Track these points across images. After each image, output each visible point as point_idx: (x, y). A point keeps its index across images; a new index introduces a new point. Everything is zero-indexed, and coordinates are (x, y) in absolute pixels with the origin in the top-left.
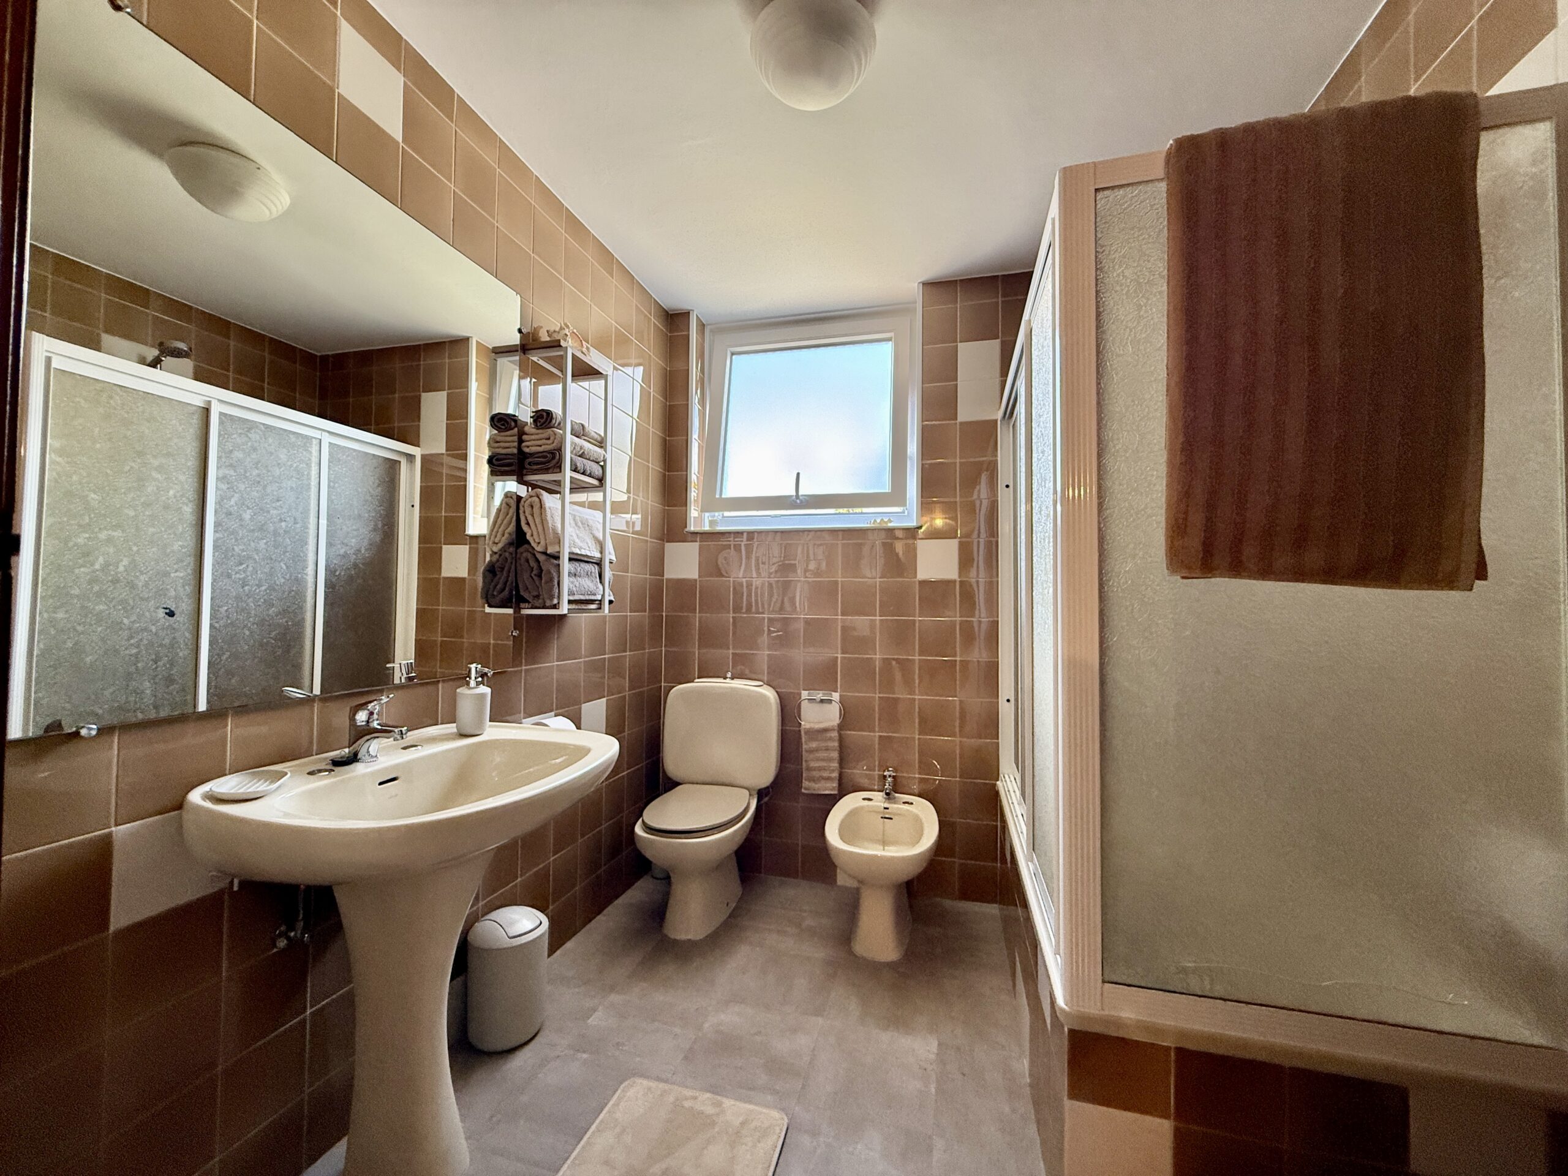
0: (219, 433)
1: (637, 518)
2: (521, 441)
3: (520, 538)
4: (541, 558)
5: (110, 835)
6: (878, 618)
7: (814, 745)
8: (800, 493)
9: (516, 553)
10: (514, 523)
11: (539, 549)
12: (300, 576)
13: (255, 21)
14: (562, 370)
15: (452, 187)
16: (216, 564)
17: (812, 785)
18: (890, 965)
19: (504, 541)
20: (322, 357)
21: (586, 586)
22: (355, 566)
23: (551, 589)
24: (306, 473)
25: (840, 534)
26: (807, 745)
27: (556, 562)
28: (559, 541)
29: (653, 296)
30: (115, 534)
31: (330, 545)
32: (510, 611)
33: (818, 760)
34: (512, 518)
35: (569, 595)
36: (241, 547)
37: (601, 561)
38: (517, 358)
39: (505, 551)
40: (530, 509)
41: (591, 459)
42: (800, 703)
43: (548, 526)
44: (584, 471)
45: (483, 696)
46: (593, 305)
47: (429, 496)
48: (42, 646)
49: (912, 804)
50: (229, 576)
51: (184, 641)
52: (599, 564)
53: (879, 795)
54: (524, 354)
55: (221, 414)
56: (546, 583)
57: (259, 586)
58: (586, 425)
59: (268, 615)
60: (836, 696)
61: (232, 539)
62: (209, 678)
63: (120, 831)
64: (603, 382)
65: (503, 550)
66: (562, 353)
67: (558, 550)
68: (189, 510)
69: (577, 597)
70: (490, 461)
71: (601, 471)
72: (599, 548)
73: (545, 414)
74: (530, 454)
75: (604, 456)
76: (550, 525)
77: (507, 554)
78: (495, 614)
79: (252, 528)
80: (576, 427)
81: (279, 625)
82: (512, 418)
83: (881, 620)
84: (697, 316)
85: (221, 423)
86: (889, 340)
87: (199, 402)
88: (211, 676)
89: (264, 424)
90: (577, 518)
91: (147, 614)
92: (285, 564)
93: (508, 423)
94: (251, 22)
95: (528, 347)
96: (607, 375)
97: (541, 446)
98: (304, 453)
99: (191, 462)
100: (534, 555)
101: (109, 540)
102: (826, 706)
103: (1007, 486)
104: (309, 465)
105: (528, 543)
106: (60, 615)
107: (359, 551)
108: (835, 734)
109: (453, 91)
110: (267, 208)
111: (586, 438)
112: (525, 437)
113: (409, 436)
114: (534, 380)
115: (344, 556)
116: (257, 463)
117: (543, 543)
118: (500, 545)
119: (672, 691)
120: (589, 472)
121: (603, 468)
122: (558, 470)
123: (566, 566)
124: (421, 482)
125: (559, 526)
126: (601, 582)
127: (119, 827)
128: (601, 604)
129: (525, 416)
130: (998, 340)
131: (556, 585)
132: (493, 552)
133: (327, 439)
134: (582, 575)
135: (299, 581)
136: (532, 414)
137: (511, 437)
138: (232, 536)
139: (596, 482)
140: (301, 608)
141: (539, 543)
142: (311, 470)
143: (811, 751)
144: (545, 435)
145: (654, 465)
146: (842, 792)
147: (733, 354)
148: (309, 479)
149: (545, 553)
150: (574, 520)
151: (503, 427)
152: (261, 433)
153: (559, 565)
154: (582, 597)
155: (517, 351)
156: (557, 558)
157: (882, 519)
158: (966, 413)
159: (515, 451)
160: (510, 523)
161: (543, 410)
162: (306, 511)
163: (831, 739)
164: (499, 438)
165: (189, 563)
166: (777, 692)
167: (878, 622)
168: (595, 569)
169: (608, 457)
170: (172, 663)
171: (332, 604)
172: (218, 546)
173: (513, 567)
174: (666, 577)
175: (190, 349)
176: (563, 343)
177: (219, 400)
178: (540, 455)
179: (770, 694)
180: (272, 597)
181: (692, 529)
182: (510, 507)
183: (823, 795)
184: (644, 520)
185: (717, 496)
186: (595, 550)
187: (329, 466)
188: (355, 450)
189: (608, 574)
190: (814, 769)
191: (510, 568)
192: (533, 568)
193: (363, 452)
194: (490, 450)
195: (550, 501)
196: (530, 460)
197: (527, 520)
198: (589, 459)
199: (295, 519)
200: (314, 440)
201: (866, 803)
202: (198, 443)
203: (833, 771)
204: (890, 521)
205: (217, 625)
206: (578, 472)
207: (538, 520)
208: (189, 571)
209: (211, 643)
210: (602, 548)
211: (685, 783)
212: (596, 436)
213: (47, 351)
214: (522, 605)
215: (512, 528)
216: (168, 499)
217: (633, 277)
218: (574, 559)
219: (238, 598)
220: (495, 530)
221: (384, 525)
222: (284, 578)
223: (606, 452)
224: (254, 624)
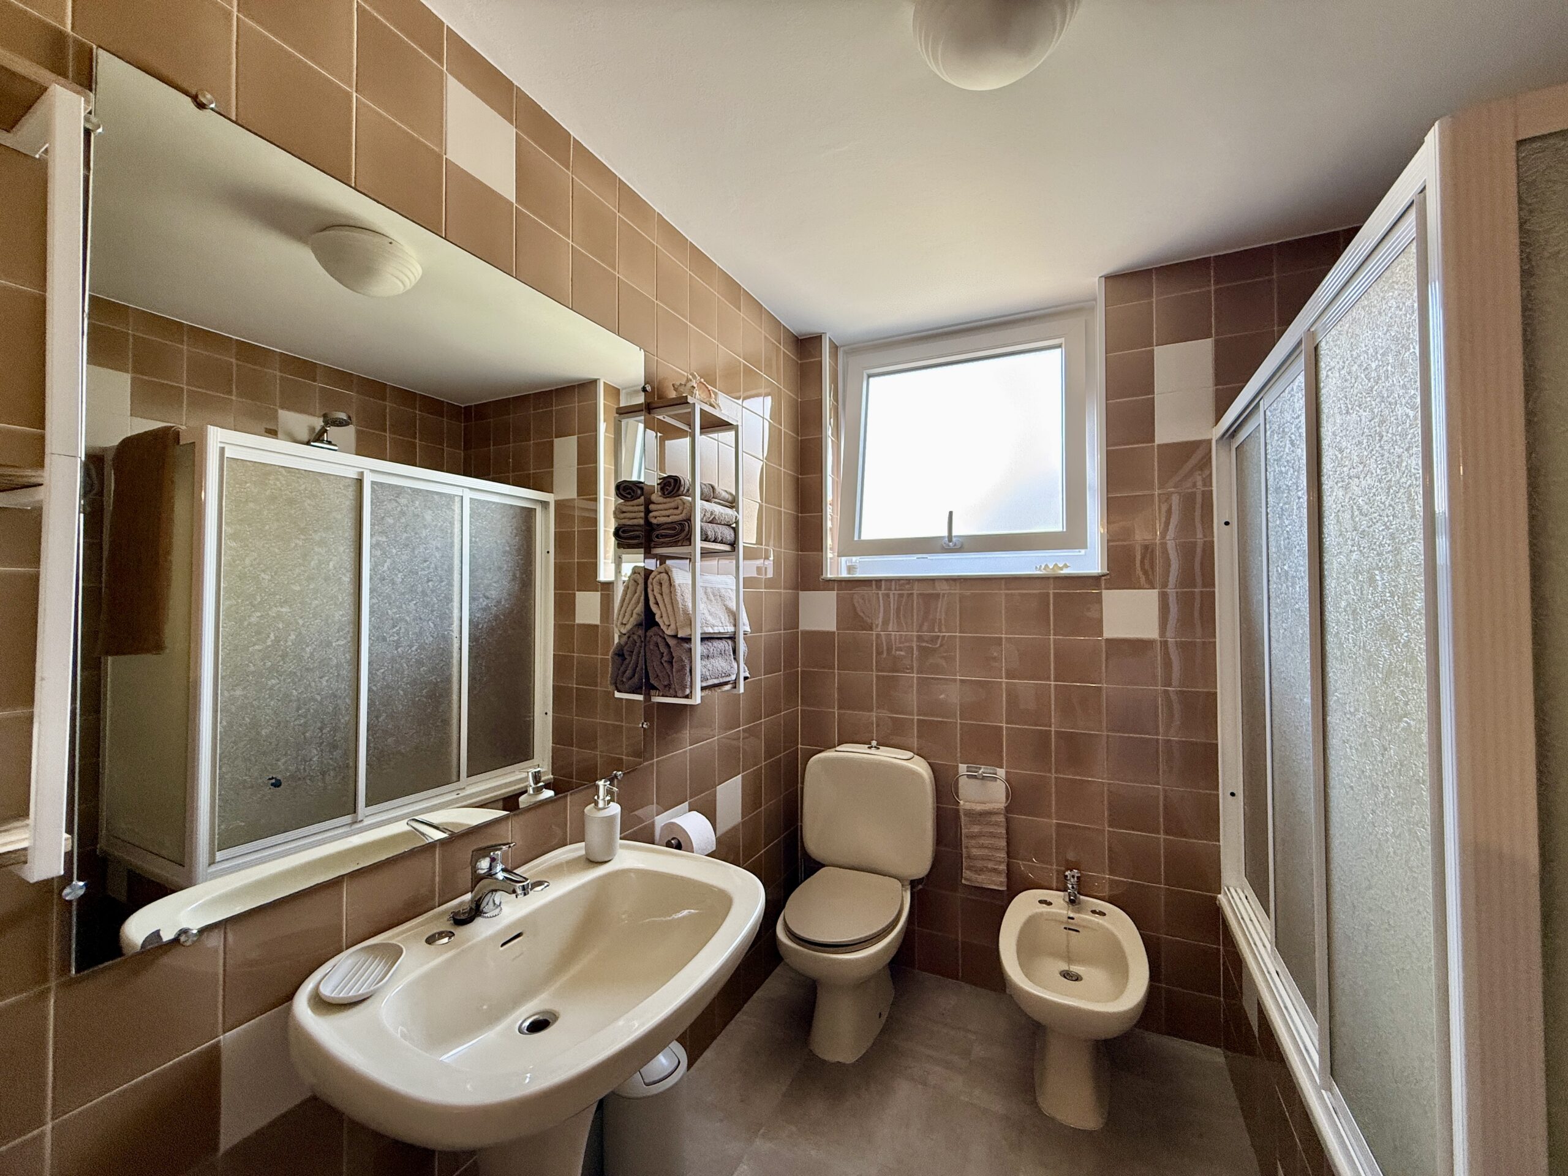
0: (372, 502)
1: (769, 563)
2: (648, 511)
3: (649, 620)
4: (672, 642)
5: (218, 1044)
6: (1052, 683)
7: (976, 829)
8: (954, 533)
9: (645, 636)
10: (641, 605)
11: (669, 632)
12: (446, 633)
13: (355, 94)
14: (691, 425)
15: (570, 242)
16: (373, 628)
17: (974, 876)
18: (1090, 1133)
19: (633, 621)
20: (465, 408)
21: (720, 669)
22: (496, 617)
23: (683, 678)
24: (449, 531)
25: (1003, 582)
26: (968, 828)
27: (686, 646)
28: (690, 622)
29: (782, 322)
30: (284, 610)
31: (472, 599)
32: (640, 697)
33: (982, 847)
34: (639, 599)
35: (702, 681)
36: (394, 610)
37: (735, 634)
38: (643, 418)
39: (634, 634)
40: (659, 587)
41: (723, 523)
42: (957, 779)
43: (678, 608)
44: (716, 539)
45: (611, 819)
46: (720, 345)
47: (562, 541)
48: (225, 723)
49: (1104, 914)
50: (384, 639)
51: (345, 707)
52: (733, 638)
53: (1059, 896)
54: (649, 413)
55: (373, 483)
56: (678, 671)
57: (411, 647)
58: (716, 486)
59: (420, 674)
60: (1001, 772)
61: (386, 603)
62: (367, 738)
63: (226, 1039)
64: (733, 433)
65: (631, 633)
66: (689, 410)
67: (689, 632)
68: (347, 578)
69: (710, 682)
70: (617, 534)
71: (733, 535)
72: (732, 621)
73: (672, 481)
74: (658, 525)
75: (736, 517)
76: (680, 606)
77: (635, 637)
78: (627, 700)
79: (403, 591)
80: (706, 490)
81: (431, 682)
82: (638, 485)
83: (1056, 685)
84: (830, 339)
85: (373, 491)
86: (1060, 346)
87: (353, 474)
88: (370, 738)
89: (410, 488)
90: (709, 590)
91: (313, 684)
92: (433, 623)
93: (634, 491)
94: (349, 96)
95: (654, 405)
96: (737, 425)
97: (669, 516)
98: (448, 512)
99: (349, 534)
100: (664, 638)
101: (279, 616)
102: (990, 784)
103: (1227, 523)
104: (452, 524)
105: (657, 624)
106: (238, 692)
107: (499, 602)
108: (1001, 819)
109: (570, 135)
110: (400, 280)
111: (716, 500)
112: (652, 507)
113: (541, 483)
114: (659, 434)
115: (486, 609)
116: (406, 527)
117: (673, 626)
118: (629, 627)
119: (809, 762)
120: (720, 539)
121: (735, 530)
122: (688, 543)
123: (698, 648)
124: (555, 528)
125: (690, 605)
126: (735, 659)
127: (227, 1034)
128: (735, 683)
129: (651, 480)
130: (1210, 339)
131: (688, 674)
132: (621, 633)
133: (468, 495)
134: (715, 655)
135: (446, 639)
136: (659, 481)
137: (636, 509)
138: (386, 601)
139: (727, 548)
140: (449, 665)
141: (669, 626)
142: (454, 528)
143: (972, 837)
144: (673, 505)
145: (786, 508)
146: (1012, 892)
147: (869, 376)
148: (452, 537)
149: (675, 636)
150: (705, 593)
151: (629, 496)
152: (409, 497)
153: (691, 649)
154: (716, 681)
155: (642, 410)
156: (688, 640)
157: (1056, 565)
158: (1167, 432)
159: (642, 522)
160: (638, 602)
161: (670, 477)
162: (450, 570)
163: (997, 824)
164: (625, 509)
165: (348, 632)
166: (929, 763)
167: (1052, 687)
168: (727, 646)
169: (740, 517)
170: (335, 729)
171: (476, 657)
172: (374, 612)
173: (642, 651)
174: (801, 628)
175: (349, 417)
176: (690, 400)
177: (372, 471)
178: (669, 526)
179: (920, 767)
180: (422, 656)
181: (829, 576)
182: (638, 584)
183: (989, 889)
184: (777, 564)
185: (856, 538)
186: (728, 624)
187: (470, 521)
188: (494, 503)
189: (742, 647)
190: (975, 858)
191: (639, 653)
192: (663, 653)
193: (501, 504)
194: (616, 521)
195: (681, 575)
196: (658, 532)
197: (655, 599)
198: (720, 524)
199: (440, 577)
200: (456, 498)
201: (1044, 908)
202: (354, 513)
203: (1001, 862)
204: (1066, 566)
205: (374, 688)
206: (709, 541)
207: (667, 600)
208: (349, 639)
209: (370, 706)
210: (735, 620)
211: (827, 866)
212: (727, 496)
213: (221, 442)
214: (653, 692)
215: (640, 608)
216: (329, 571)
217: (762, 306)
218: (706, 638)
219: (393, 660)
220: (623, 609)
221: (522, 574)
222: (433, 637)
223: (738, 513)
224: (407, 683)
